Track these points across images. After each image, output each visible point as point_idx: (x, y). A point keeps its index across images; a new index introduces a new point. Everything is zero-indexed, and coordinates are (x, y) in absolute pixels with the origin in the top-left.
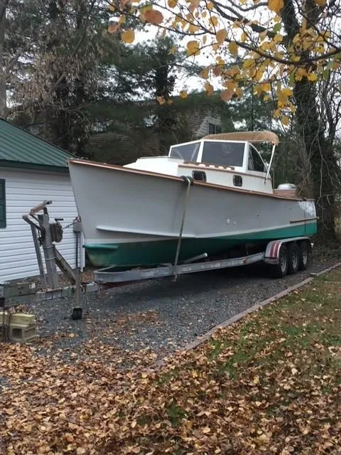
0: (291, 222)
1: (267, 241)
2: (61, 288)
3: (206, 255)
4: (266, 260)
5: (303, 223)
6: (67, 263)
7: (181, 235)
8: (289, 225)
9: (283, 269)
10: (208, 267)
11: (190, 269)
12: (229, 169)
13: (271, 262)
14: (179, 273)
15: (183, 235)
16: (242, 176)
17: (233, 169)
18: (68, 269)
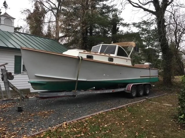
0: (141, 77)
1: (127, 84)
2: (12, 98)
3: (94, 88)
4: (126, 91)
5: (149, 77)
6: (17, 88)
7: (77, 79)
8: (140, 78)
9: (134, 95)
10: (93, 92)
11: (84, 93)
12: (107, 55)
13: (127, 92)
14: (78, 94)
15: (79, 79)
16: (113, 58)
17: (110, 55)
18: (17, 91)
